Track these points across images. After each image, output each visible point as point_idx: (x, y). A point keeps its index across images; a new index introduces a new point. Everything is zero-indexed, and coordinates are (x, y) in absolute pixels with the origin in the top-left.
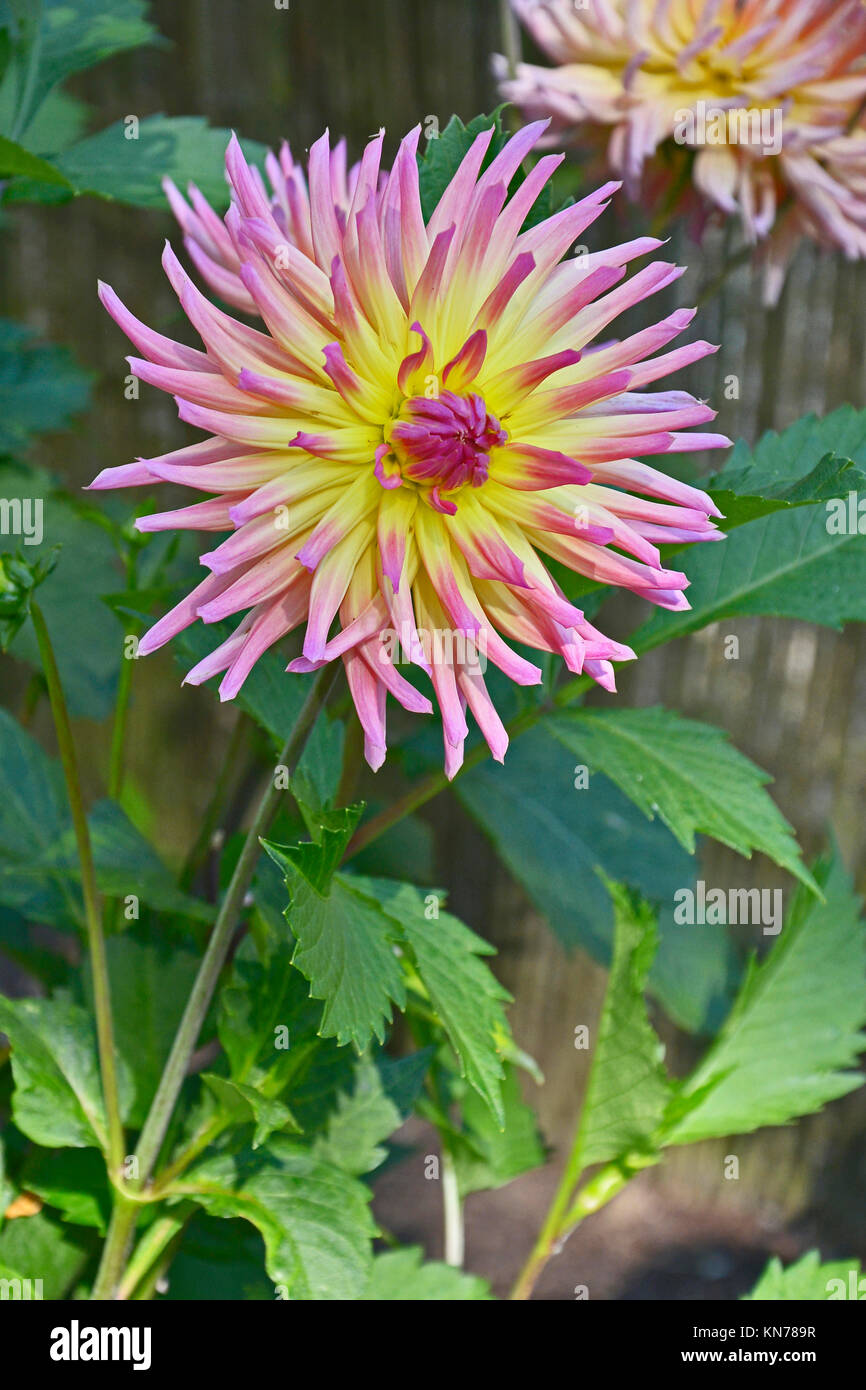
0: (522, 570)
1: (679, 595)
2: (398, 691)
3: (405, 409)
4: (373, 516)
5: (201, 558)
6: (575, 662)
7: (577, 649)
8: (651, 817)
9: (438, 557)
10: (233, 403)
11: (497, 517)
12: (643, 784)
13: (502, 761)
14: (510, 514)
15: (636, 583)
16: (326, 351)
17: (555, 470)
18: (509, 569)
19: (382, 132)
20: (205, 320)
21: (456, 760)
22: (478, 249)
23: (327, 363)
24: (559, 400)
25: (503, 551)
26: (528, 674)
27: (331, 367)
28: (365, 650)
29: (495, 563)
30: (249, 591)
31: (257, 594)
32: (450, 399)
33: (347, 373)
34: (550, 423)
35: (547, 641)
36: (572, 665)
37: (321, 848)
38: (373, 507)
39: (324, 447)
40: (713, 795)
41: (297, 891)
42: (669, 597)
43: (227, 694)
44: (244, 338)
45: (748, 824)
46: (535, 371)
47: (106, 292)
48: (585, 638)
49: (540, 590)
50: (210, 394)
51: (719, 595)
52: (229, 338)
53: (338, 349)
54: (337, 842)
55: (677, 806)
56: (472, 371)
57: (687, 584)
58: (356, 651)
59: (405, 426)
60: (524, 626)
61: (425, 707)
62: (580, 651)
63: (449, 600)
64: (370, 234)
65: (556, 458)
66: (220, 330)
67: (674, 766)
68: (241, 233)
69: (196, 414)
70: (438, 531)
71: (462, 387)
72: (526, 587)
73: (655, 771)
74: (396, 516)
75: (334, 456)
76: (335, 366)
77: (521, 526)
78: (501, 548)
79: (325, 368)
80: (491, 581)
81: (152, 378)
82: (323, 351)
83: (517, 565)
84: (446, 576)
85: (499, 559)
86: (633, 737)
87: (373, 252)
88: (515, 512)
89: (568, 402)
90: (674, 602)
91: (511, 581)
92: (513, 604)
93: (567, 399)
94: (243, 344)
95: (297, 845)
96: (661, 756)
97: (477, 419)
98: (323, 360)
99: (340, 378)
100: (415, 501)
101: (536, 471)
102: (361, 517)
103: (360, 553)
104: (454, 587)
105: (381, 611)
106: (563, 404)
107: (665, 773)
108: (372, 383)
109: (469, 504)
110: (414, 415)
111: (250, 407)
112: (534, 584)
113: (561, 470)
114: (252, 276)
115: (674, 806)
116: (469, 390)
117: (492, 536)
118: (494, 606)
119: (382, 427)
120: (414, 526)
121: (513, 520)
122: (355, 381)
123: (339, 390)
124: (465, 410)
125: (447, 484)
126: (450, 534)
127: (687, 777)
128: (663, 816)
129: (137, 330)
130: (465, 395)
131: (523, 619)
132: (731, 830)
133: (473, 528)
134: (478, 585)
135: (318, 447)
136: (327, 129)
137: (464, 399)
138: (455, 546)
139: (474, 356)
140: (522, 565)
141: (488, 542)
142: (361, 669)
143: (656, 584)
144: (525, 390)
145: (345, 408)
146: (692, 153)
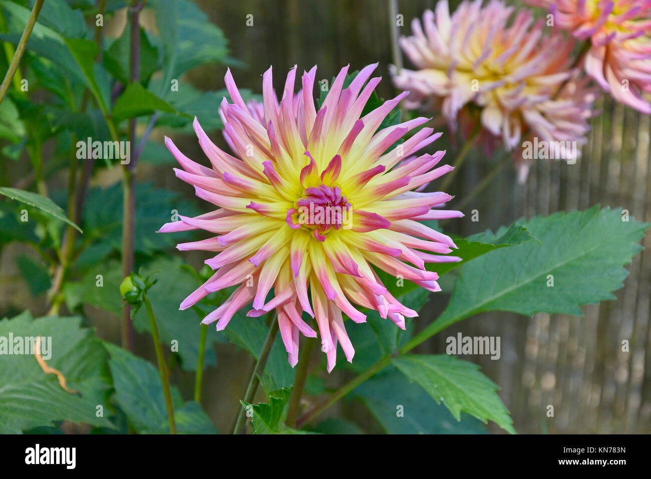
0: (357, 268)
1: (436, 284)
2: (301, 327)
3: (304, 193)
4: (289, 244)
5: (205, 261)
6: (384, 313)
7: (385, 307)
8: (439, 403)
9: (319, 263)
10: (225, 192)
11: (349, 246)
12: (437, 389)
13: (351, 362)
14: (354, 244)
15: (415, 278)
16: (264, 164)
17: (374, 222)
18: (351, 268)
19: (296, 66)
20: (210, 152)
21: (332, 364)
22: (339, 120)
23: (265, 170)
24: (377, 190)
25: (349, 260)
26: (360, 318)
27: (267, 172)
28: (286, 308)
29: (346, 266)
30: (230, 279)
31: (234, 280)
32: (324, 188)
33: (275, 175)
34: (372, 202)
35: (372, 304)
36: (382, 315)
37: (270, 406)
38: (288, 240)
39: (265, 210)
40: (472, 395)
41: (258, 427)
42: (431, 285)
43: (220, 328)
44: (231, 162)
45: (487, 409)
46: (365, 176)
47: (168, 141)
48: (390, 303)
49: (366, 278)
50: (214, 187)
51: (477, 302)
52: (223, 161)
53: (270, 163)
54: (278, 404)
55: (453, 399)
56: (335, 176)
57: (438, 277)
58: (281, 307)
59: (303, 200)
60: (361, 297)
61: (314, 334)
62: (386, 308)
63: (323, 282)
64: (287, 112)
65: (374, 216)
66: (218, 157)
67: (453, 381)
68: (228, 111)
69: (204, 194)
70: (320, 251)
71: (331, 184)
72: (359, 276)
73: (443, 383)
74: (299, 244)
75: (270, 215)
76: (269, 171)
77: (359, 249)
78: (348, 258)
79: (264, 172)
80: (345, 275)
81: (186, 179)
82: (263, 164)
83: (355, 266)
84: (322, 271)
85: (347, 264)
86: (434, 368)
87: (289, 120)
88: (356, 243)
89: (382, 191)
90: (433, 288)
91: (353, 274)
92: (356, 287)
93: (381, 190)
94: (230, 165)
95: (258, 404)
96: (447, 377)
97: (336, 197)
98: (263, 168)
99: (272, 178)
100: (309, 238)
101: (365, 223)
102: (283, 244)
103: (283, 261)
104: (326, 277)
105: (292, 289)
106: (379, 192)
107: (448, 384)
108: (289, 182)
109: (335, 239)
110: (307, 196)
111: (234, 194)
112: (363, 274)
113: (376, 222)
114: (231, 130)
115: (452, 399)
116: (334, 185)
117: (344, 253)
118: (348, 288)
119: (293, 202)
120: (309, 249)
121: (357, 247)
122: (279, 179)
123: (272, 185)
124: (330, 193)
125: (323, 229)
126: (325, 253)
127: (459, 386)
128: (445, 403)
129: (183, 159)
130: (332, 187)
131: (360, 294)
132: (479, 412)
133: (336, 250)
134: (339, 276)
135: (261, 210)
136: (271, 66)
137: (331, 188)
138: (328, 259)
139: (336, 169)
140: (357, 266)
141: (342, 256)
142: (284, 317)
143: (423, 278)
144: (361, 186)
145: (275, 193)
146: (481, 109)
